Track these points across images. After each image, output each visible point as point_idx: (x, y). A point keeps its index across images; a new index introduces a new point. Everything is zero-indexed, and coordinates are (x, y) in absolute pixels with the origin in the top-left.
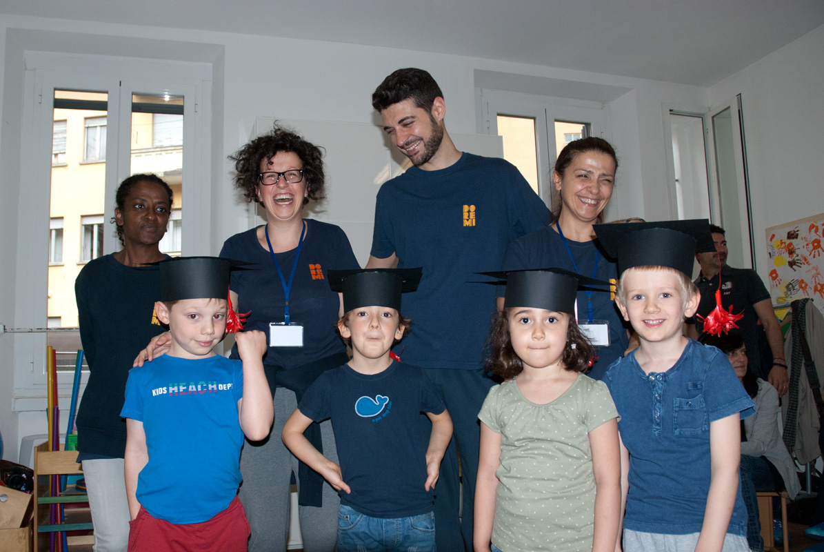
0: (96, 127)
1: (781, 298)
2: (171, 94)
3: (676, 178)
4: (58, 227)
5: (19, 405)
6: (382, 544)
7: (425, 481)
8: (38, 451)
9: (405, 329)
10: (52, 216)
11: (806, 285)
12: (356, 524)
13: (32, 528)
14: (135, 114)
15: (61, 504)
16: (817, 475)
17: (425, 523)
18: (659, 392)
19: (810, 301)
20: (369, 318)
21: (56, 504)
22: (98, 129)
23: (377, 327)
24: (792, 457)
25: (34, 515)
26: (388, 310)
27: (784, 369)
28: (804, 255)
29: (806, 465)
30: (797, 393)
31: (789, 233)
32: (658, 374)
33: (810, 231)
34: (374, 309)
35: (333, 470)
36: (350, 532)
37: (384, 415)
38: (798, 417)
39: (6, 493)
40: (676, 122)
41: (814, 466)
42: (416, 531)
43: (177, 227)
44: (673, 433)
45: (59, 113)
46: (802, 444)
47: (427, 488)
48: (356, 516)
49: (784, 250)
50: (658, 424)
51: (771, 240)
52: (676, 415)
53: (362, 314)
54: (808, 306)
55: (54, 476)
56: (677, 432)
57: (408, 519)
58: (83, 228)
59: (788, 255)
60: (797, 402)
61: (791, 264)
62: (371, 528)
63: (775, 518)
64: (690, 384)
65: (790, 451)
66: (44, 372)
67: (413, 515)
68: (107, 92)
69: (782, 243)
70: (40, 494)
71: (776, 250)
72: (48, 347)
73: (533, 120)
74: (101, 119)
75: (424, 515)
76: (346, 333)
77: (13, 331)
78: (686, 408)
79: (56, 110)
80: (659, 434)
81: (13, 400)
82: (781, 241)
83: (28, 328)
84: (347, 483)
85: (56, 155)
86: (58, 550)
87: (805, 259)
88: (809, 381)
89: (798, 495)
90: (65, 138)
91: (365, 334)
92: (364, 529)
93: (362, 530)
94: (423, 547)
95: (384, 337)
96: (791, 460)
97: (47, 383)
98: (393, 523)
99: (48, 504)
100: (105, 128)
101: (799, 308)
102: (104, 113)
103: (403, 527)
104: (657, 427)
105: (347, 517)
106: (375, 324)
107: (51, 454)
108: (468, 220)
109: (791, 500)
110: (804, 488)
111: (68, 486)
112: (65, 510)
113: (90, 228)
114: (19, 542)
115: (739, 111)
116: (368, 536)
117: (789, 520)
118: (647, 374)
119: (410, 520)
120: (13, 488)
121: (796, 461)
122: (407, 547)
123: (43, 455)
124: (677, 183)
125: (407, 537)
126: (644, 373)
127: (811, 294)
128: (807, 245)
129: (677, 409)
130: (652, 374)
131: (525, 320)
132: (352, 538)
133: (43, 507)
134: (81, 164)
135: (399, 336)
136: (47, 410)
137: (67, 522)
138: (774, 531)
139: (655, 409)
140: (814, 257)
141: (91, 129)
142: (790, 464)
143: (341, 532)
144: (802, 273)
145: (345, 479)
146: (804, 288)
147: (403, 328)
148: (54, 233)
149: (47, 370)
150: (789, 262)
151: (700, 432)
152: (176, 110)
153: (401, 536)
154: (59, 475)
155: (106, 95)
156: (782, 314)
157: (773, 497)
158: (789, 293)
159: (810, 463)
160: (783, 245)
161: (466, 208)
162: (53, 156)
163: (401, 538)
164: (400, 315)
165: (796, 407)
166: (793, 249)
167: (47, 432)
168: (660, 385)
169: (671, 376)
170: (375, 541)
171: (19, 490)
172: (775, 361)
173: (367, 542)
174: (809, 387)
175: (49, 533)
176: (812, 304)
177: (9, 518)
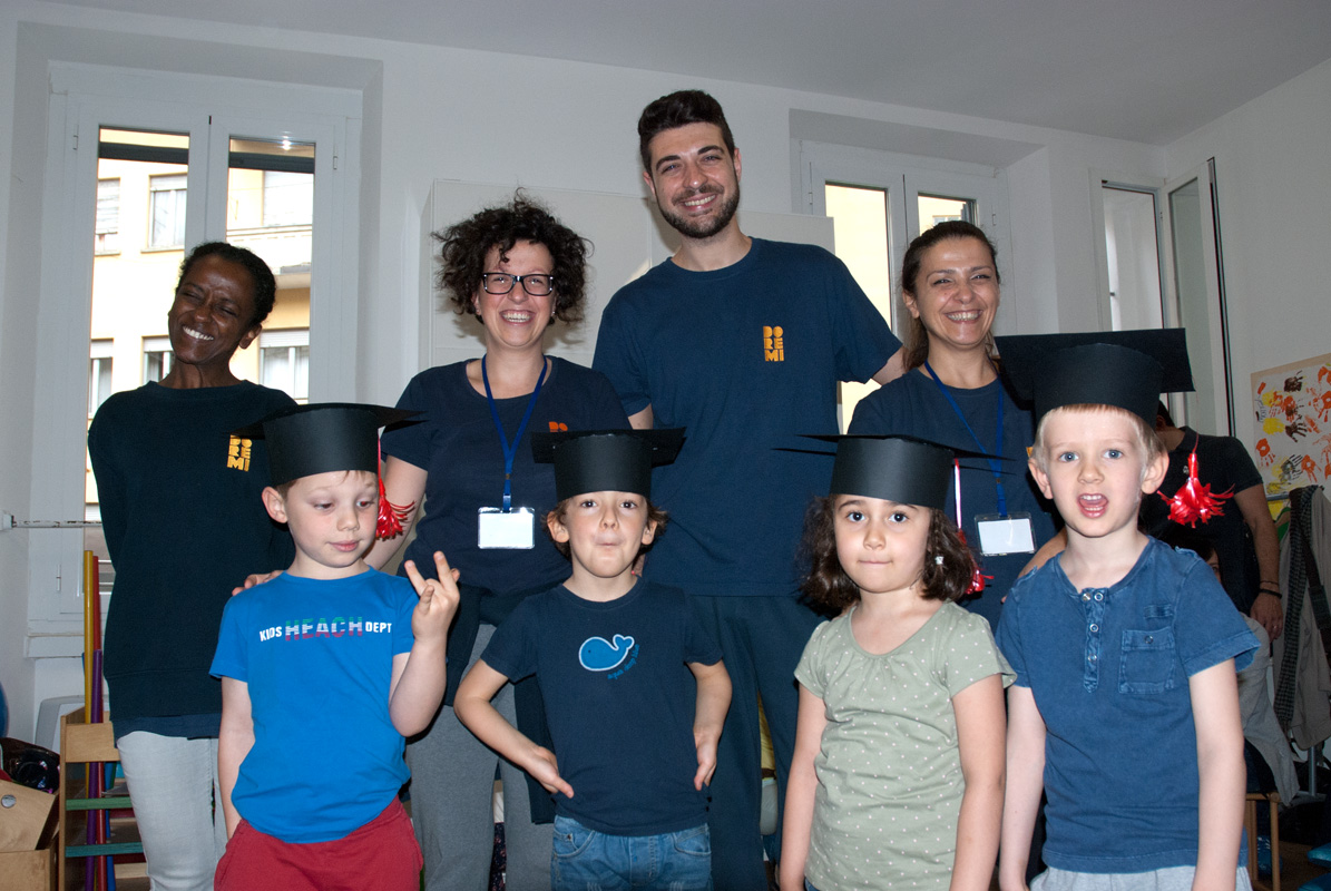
0: (169, 191)
1: (1273, 484)
2: (295, 139)
3: (1111, 291)
4: (105, 355)
5: (36, 648)
6: (627, 879)
7: (695, 774)
8: (67, 723)
9: (658, 526)
10: (93, 337)
11: (1313, 464)
12: (586, 847)
13: (56, 851)
14: (233, 171)
15: (104, 810)
16: (1326, 766)
17: (696, 843)
18: (1097, 619)
19: (1318, 490)
20: (600, 511)
21: (96, 811)
22: (173, 193)
23: (613, 525)
24: (1287, 737)
25: (60, 828)
26: (630, 496)
27: (1275, 598)
28: (1311, 417)
29: (1309, 750)
30: (1297, 636)
31: (1287, 382)
32: (1097, 591)
33: (1320, 379)
34: (608, 496)
35: (544, 759)
36: (574, 861)
37: (627, 667)
38: (1297, 675)
39: (13, 793)
40: (1111, 200)
41: (1321, 753)
42: (683, 855)
43: (301, 357)
44: (1117, 689)
45: (107, 167)
46: (1304, 717)
47: (698, 785)
48: (583, 834)
49: (1279, 408)
50: (1093, 674)
51: (1259, 392)
52: (1124, 658)
53: (589, 504)
54: (1315, 498)
55: (94, 765)
56: (1124, 689)
57: (669, 836)
58: (146, 356)
59: (1286, 417)
60: (1297, 650)
61: (1291, 431)
62: (609, 853)
63: (1259, 834)
64: (1152, 609)
65: (1285, 726)
66: (79, 594)
67: (677, 829)
68: (187, 134)
69: (1276, 397)
70: (71, 794)
71: (1267, 408)
72: (85, 552)
73: (883, 193)
74: (179, 178)
75: (694, 830)
76: (561, 534)
77: (27, 525)
78: (1143, 646)
79: (101, 161)
80: (1094, 691)
81: (26, 638)
82: (1275, 393)
83: (53, 519)
84: (568, 781)
85: (102, 236)
86: (99, 887)
87: (1313, 424)
88: (1316, 618)
89: (1296, 797)
90: (117, 208)
91: (593, 537)
92: (597, 855)
93: (594, 857)
94: (694, 882)
95: (625, 540)
96: (1286, 742)
97: (82, 610)
98: (646, 844)
99: (83, 811)
100: (185, 194)
101: (1301, 501)
102: (183, 168)
103: (662, 849)
104: (1091, 679)
105: (569, 837)
106: (610, 521)
107: (89, 729)
108: (771, 351)
109: (1285, 807)
110: (1304, 784)
111: (116, 781)
112: (112, 821)
113: (157, 357)
114: (34, 872)
115: (1211, 185)
116: (604, 866)
117: (1281, 837)
118: (1079, 592)
119: (673, 838)
120: (25, 785)
121: (1294, 744)
122: (668, 883)
123: (76, 730)
124: (1112, 298)
125: (667, 866)
126: (1074, 590)
127: (1320, 479)
128: (1316, 400)
129: (1128, 649)
130: (1087, 591)
131: (857, 516)
132: (576, 871)
133: (76, 816)
134: (143, 253)
135: (647, 539)
136: (83, 656)
137: (114, 841)
138: (1258, 855)
139: (1089, 648)
140: (1326, 420)
141: (161, 194)
142: (1283, 748)
143: (559, 861)
144: (1307, 445)
145: (563, 774)
146: (1310, 471)
147: (654, 525)
148: (97, 365)
149: (85, 591)
150: (1287, 428)
151: (1161, 690)
152: (303, 165)
153: (659, 865)
154: (102, 762)
155: (187, 138)
156: (1276, 509)
157: (1258, 801)
158: (1286, 477)
159: (1316, 747)
160: (1278, 401)
161: (768, 331)
162: (97, 237)
163: (658, 868)
164: (649, 504)
165: (1296, 658)
166: (1293, 406)
167: (82, 692)
168: (1100, 609)
169: (1118, 595)
170: (616, 873)
171: (35, 787)
172: (1263, 586)
173: (604, 876)
174: (1315, 625)
175: (85, 858)
176: (1322, 495)
177: (18, 834)
